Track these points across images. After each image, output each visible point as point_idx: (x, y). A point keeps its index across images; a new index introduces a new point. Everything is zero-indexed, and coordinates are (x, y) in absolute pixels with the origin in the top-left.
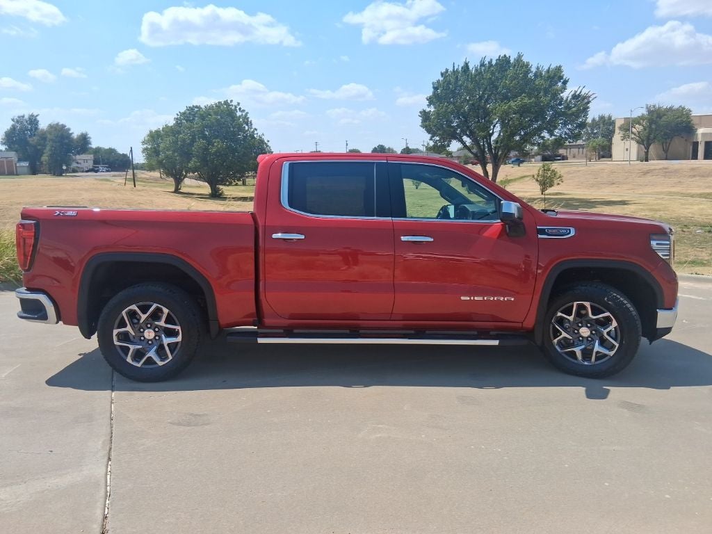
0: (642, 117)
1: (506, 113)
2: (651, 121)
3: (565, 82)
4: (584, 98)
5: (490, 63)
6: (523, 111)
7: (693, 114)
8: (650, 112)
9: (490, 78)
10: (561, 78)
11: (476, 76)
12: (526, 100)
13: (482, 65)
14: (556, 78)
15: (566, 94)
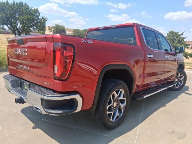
0: (54, 27)
1: (23, 19)
2: (57, 28)
3: (39, 13)
4: (45, 19)
5: (17, 3)
6: (29, 19)
7: (65, 28)
8: (56, 26)
9: (17, 8)
10: (38, 12)
11: (12, 6)
12: (29, 17)
13: (14, 3)
14: (37, 12)
15: (40, 17)
